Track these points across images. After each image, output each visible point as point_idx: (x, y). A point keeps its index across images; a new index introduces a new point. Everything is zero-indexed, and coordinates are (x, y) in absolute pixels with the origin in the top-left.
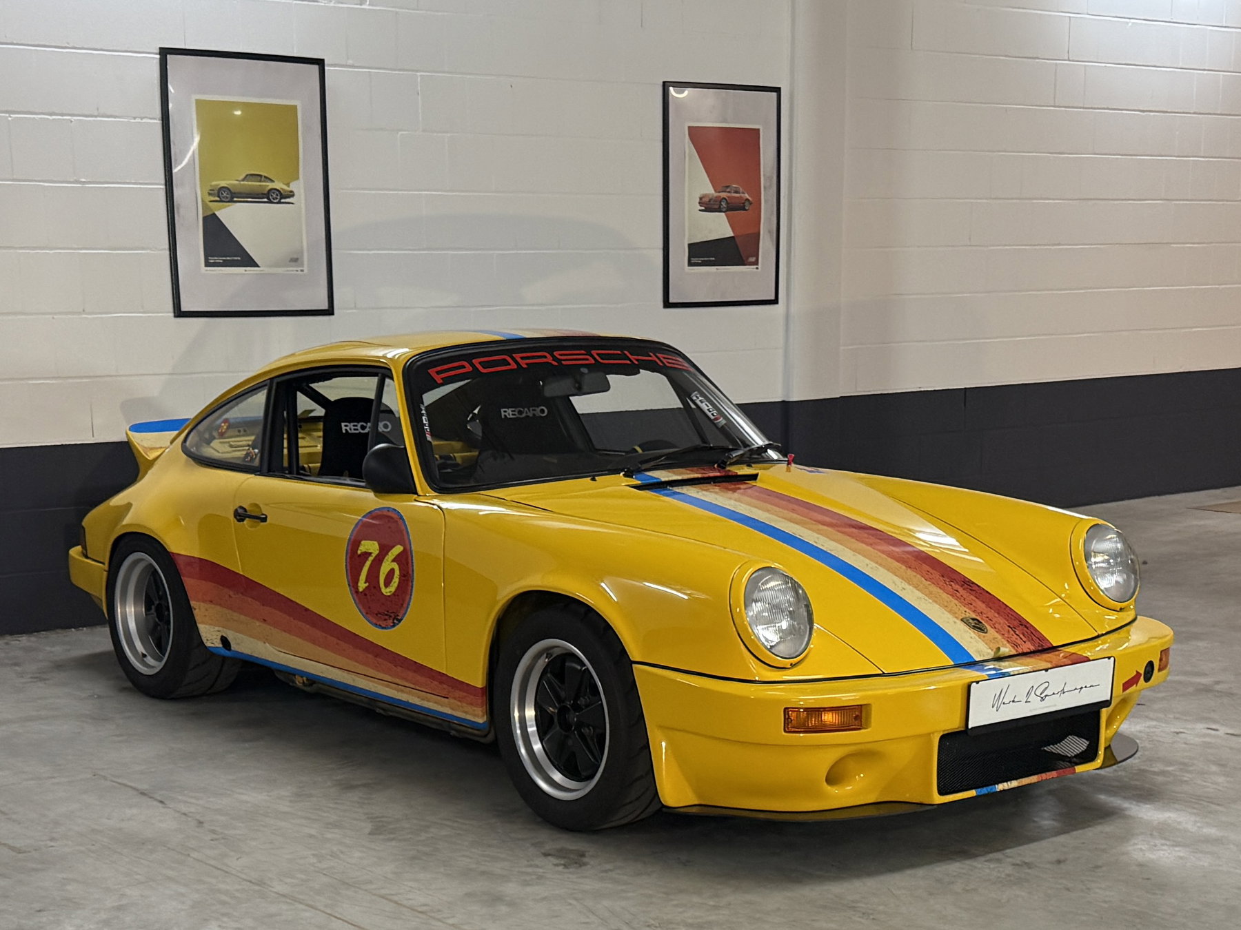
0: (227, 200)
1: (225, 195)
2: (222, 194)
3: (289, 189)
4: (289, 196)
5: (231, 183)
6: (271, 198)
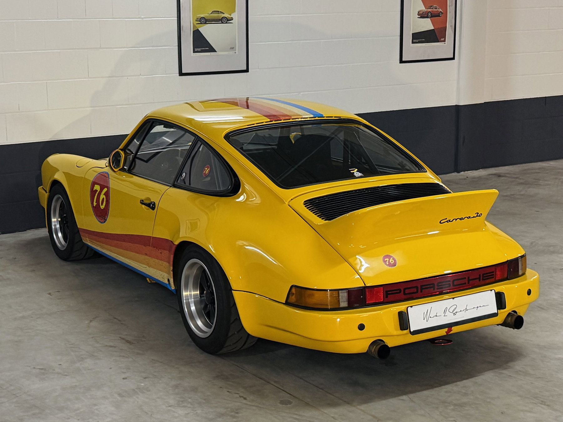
0: (204, 23)
1: (203, 21)
2: (202, 20)
3: (231, 17)
4: (231, 20)
5: (205, 15)
6: (223, 21)
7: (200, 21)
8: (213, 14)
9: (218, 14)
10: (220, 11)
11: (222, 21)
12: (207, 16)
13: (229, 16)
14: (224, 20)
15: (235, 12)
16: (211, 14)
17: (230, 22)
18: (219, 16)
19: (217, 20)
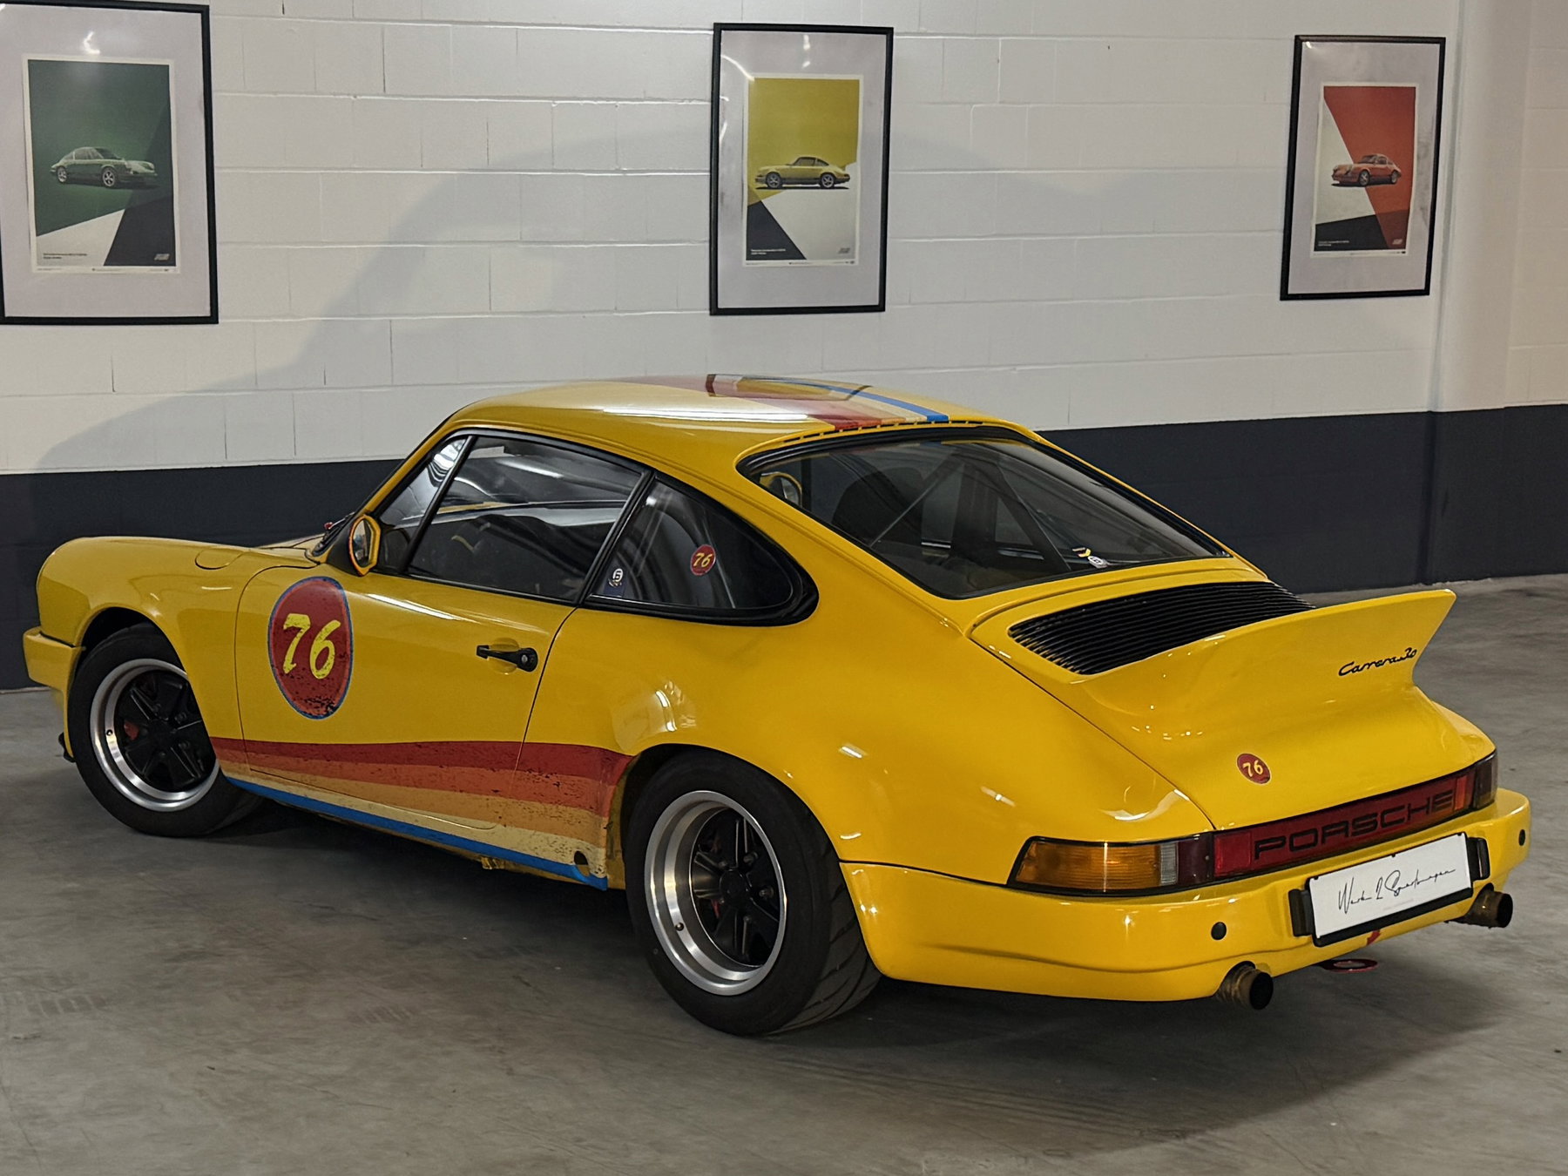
0: (776, 187)
1: (773, 181)
2: (770, 180)
3: (846, 172)
4: (843, 181)
5: (778, 167)
6: (824, 183)
7: (767, 183)
8: (800, 165)
9: (813, 165)
10: (820, 158)
11: (820, 183)
12: (783, 170)
13: (841, 171)
14: (828, 181)
15: (855, 161)
16: (794, 164)
17: (842, 185)
18: (813, 170)
19: (809, 179)
